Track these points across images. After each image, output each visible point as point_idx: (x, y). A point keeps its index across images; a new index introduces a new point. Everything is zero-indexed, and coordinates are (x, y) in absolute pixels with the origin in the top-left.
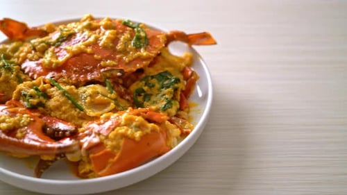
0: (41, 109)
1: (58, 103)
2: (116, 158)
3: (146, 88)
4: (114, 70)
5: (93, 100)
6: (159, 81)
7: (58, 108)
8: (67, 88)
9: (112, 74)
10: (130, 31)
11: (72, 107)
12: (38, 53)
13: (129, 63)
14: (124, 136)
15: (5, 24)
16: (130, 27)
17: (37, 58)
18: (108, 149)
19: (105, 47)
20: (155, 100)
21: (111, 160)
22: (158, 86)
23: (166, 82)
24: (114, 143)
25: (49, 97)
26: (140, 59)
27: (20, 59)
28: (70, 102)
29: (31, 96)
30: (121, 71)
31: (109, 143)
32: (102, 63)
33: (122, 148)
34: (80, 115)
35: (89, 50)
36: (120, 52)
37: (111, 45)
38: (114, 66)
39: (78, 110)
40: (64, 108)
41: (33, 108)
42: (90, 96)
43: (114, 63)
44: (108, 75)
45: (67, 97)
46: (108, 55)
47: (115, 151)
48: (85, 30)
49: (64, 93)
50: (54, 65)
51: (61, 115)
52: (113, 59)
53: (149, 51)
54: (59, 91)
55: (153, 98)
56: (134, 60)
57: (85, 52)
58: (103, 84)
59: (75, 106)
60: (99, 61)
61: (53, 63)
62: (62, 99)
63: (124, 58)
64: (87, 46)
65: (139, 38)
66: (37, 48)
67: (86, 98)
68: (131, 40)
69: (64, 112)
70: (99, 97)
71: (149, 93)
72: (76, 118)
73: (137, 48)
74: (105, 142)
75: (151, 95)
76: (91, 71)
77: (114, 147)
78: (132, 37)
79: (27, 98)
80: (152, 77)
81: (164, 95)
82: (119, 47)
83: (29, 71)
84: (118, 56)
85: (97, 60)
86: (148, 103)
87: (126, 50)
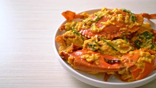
0: (99, 51)
1: (106, 48)
2: (143, 71)
3: (140, 40)
4: (126, 32)
5: (121, 46)
6: (145, 36)
7: (107, 50)
8: (108, 41)
9: (126, 34)
10: (128, 14)
11: (112, 50)
12: (88, 26)
13: (132, 29)
14: (144, 61)
15: (67, 13)
16: (127, 12)
17: (87, 28)
18: (138, 68)
19: (120, 22)
20: (145, 44)
21: (141, 72)
22: (145, 38)
23: (148, 36)
24: (141, 65)
25: (100, 46)
26: (136, 26)
27: (78, 29)
28: (111, 47)
29: (95, 46)
30: (130, 32)
31: (138, 65)
32: (121, 29)
33: (144, 67)
34: (116, 53)
35: (114, 24)
36: (127, 24)
37: (122, 21)
38: (126, 30)
39: (115, 51)
40: (109, 50)
41: (96, 51)
42: (120, 44)
43: (126, 29)
44: (124, 34)
45: (109, 45)
46: (122, 25)
47: (142, 68)
48: (108, 15)
49: (108, 44)
50: (98, 31)
51: (109, 53)
52: (125, 27)
53: (139, 23)
54: (105, 43)
55: (144, 44)
56: (134, 27)
57: (112, 25)
58: (123, 39)
59: (114, 49)
60: (119, 28)
61: (98, 30)
62: (108, 46)
63: (129, 26)
64: (112, 22)
65: (133, 17)
66: (87, 24)
67: (118, 45)
68: (130, 18)
69: (110, 52)
70: (124, 45)
71: (141, 41)
72: (115, 55)
73: (134, 22)
74: (136, 64)
75: (142, 42)
76: (116, 33)
77: (141, 67)
78: (130, 17)
79: (93, 46)
80: (141, 34)
81: (149, 42)
82: (126, 21)
83: (85, 34)
84: (127, 26)
85: (118, 28)
86: (142, 46)
87: (129, 23)
